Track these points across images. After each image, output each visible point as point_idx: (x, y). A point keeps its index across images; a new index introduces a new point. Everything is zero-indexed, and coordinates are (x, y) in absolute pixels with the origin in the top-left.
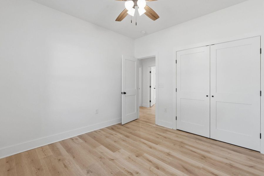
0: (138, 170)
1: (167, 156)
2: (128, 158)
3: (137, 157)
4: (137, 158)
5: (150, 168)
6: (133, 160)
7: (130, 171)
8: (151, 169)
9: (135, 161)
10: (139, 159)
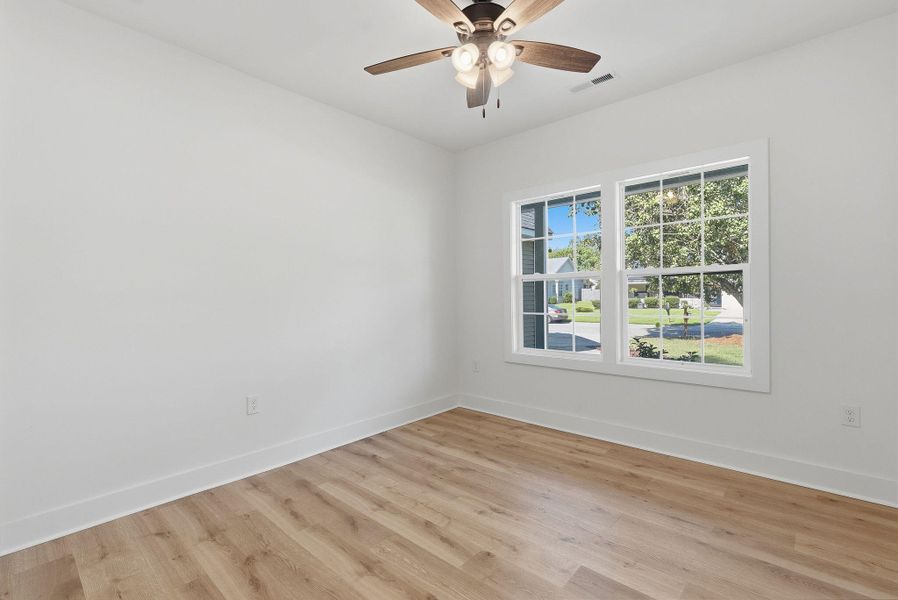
0: (481, 518)
1: (382, 558)
2: (517, 547)
3: (489, 554)
4: (488, 550)
5: (449, 523)
6: (500, 540)
7: (500, 515)
8: (447, 521)
9: (492, 538)
10: (482, 545)
